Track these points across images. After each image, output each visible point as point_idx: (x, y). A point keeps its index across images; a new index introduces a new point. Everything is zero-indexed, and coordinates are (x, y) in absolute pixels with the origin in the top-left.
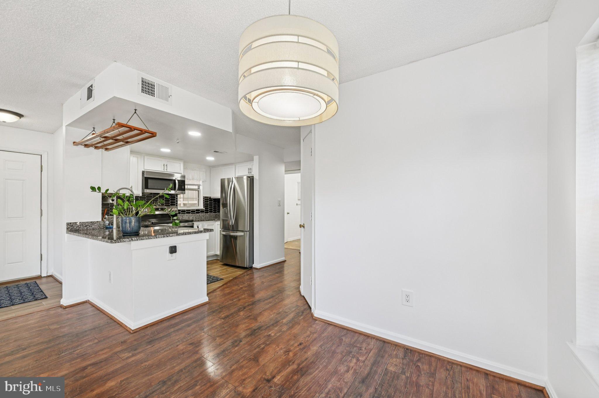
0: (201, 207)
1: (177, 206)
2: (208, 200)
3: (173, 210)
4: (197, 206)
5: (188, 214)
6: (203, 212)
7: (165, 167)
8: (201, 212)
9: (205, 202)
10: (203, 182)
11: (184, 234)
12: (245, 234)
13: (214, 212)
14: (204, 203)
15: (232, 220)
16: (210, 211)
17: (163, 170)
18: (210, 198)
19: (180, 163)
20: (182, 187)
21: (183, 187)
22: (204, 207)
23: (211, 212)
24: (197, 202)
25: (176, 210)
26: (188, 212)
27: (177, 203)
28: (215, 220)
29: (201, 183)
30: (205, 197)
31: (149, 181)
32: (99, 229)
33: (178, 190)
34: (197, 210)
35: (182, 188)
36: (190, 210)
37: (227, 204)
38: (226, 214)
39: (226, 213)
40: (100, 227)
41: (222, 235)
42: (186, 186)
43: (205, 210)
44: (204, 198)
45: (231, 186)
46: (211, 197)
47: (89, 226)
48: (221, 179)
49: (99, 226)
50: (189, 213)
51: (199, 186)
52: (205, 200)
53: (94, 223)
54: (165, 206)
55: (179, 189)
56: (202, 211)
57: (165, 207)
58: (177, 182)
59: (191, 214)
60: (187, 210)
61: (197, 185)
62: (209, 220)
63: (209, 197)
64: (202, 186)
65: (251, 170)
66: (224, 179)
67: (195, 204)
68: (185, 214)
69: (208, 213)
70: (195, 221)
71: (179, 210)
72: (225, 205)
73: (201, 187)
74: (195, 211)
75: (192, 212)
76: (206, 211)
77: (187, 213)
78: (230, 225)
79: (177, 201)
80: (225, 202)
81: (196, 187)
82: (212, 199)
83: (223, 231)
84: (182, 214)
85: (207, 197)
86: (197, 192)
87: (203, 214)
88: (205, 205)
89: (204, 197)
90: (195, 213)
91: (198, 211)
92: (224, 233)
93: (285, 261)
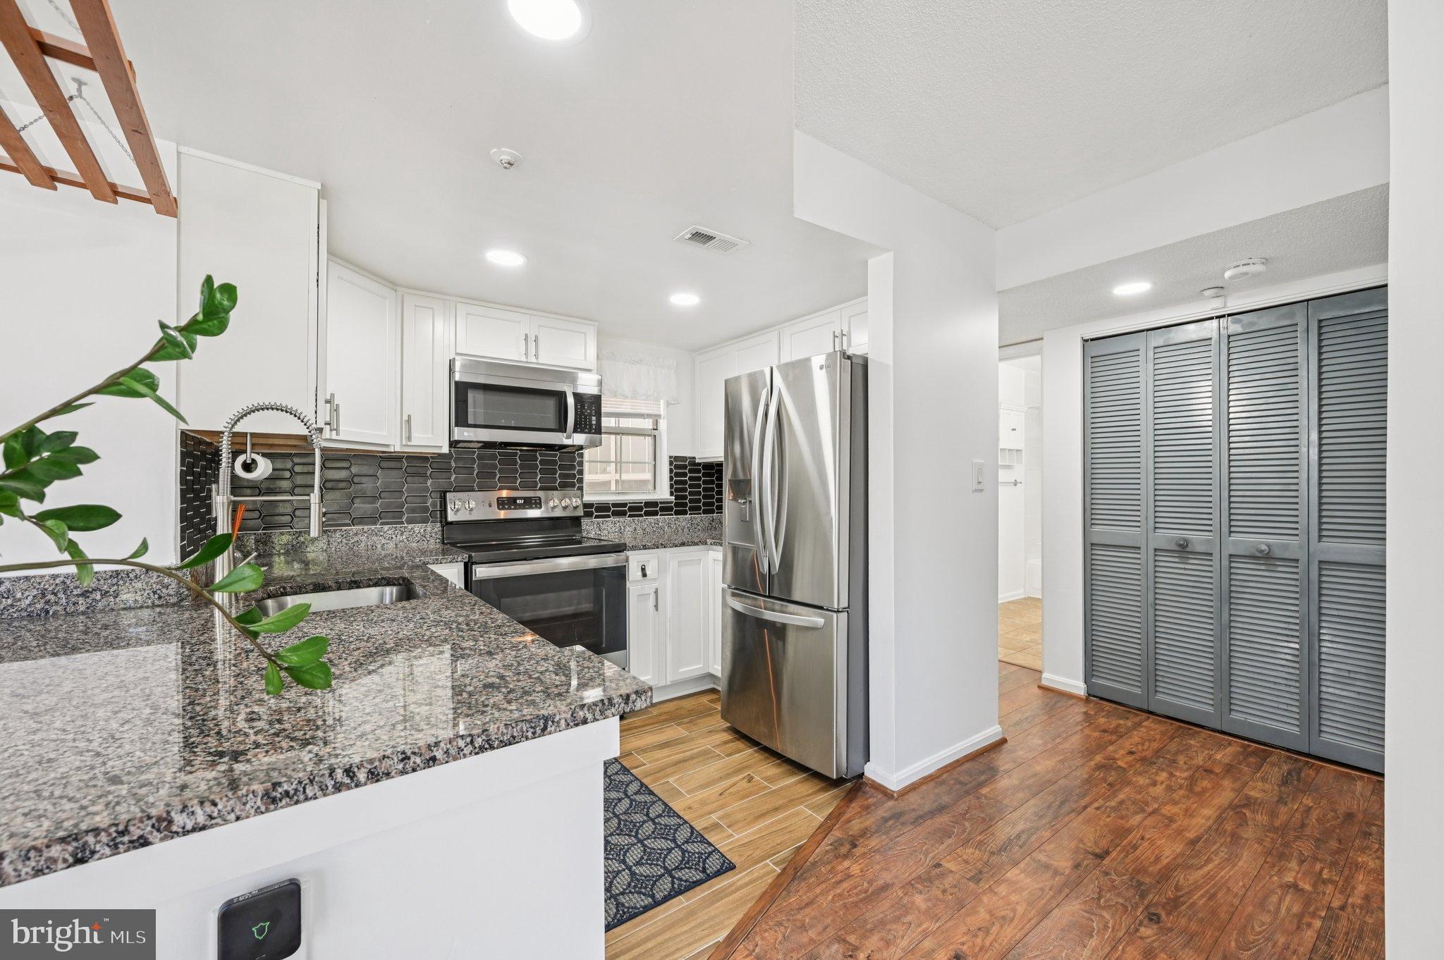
0: (663, 493)
1: (581, 489)
2: (684, 467)
3: (563, 505)
4: (651, 487)
5: (617, 519)
6: (670, 509)
7: (532, 345)
8: (663, 509)
9: (677, 475)
10: (668, 404)
11: (362, 776)
12: (829, 623)
13: (705, 512)
14: (671, 478)
15: (771, 553)
16: (691, 509)
17: (524, 359)
18: (692, 461)
19: (585, 334)
20: (591, 421)
21: (594, 418)
22: (672, 494)
23: (695, 509)
24: (648, 476)
25: (574, 505)
26: (619, 510)
27: (581, 481)
28: (706, 544)
29: (662, 410)
30: (677, 458)
31: (471, 395)
32: (154, 606)
33: (575, 431)
34: (648, 504)
35: (591, 425)
36: (624, 505)
37: (748, 482)
38: (746, 526)
39: (744, 521)
40: (160, 598)
41: (730, 611)
42: (603, 419)
43: (677, 505)
44: (671, 463)
45: (767, 406)
46: (694, 458)
47: (105, 594)
48: (726, 382)
49: (155, 593)
50: (623, 514)
51: (656, 419)
52: (677, 467)
53: (131, 576)
54: (541, 489)
55: (578, 428)
56: (665, 508)
57: (540, 494)
58: (571, 401)
59: (630, 516)
60: (615, 505)
61: (649, 416)
62: (683, 544)
63: (690, 458)
64: (666, 421)
65: (845, 338)
66: (737, 379)
67: (645, 482)
68: (609, 516)
69: (685, 513)
70: (634, 548)
71: (586, 506)
72: (742, 488)
73: (663, 425)
74: (640, 509)
75: (631, 509)
76: (679, 507)
77: (616, 514)
78: (762, 576)
79: (581, 472)
80: (741, 476)
81: (647, 424)
82: (699, 464)
83: (734, 595)
84: (597, 517)
85: (684, 459)
86: (649, 440)
87: (670, 519)
88: (677, 487)
89: (670, 457)
90: (641, 516)
91: (652, 508)
92: (738, 605)
93: (1003, 741)
